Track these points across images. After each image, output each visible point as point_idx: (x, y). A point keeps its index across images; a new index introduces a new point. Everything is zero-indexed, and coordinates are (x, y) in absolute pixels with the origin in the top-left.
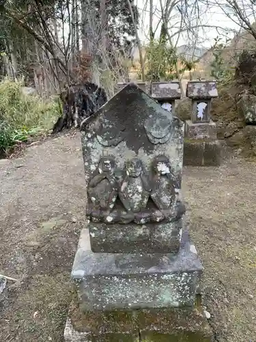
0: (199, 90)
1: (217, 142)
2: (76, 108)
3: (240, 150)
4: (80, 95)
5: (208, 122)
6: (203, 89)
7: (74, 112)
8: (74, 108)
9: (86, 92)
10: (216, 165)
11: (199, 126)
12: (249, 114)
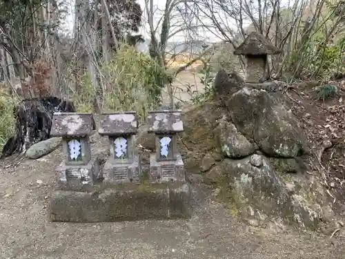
0: (161, 123)
1: (185, 188)
2: (28, 129)
3: (218, 190)
4: (33, 113)
5: (175, 160)
6: (165, 120)
7: (25, 133)
8: (25, 128)
9: (42, 109)
10: (185, 218)
11: (163, 167)
12: (226, 146)
